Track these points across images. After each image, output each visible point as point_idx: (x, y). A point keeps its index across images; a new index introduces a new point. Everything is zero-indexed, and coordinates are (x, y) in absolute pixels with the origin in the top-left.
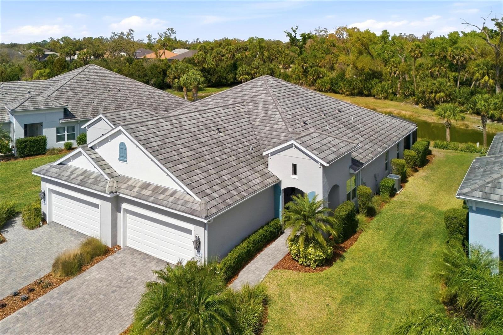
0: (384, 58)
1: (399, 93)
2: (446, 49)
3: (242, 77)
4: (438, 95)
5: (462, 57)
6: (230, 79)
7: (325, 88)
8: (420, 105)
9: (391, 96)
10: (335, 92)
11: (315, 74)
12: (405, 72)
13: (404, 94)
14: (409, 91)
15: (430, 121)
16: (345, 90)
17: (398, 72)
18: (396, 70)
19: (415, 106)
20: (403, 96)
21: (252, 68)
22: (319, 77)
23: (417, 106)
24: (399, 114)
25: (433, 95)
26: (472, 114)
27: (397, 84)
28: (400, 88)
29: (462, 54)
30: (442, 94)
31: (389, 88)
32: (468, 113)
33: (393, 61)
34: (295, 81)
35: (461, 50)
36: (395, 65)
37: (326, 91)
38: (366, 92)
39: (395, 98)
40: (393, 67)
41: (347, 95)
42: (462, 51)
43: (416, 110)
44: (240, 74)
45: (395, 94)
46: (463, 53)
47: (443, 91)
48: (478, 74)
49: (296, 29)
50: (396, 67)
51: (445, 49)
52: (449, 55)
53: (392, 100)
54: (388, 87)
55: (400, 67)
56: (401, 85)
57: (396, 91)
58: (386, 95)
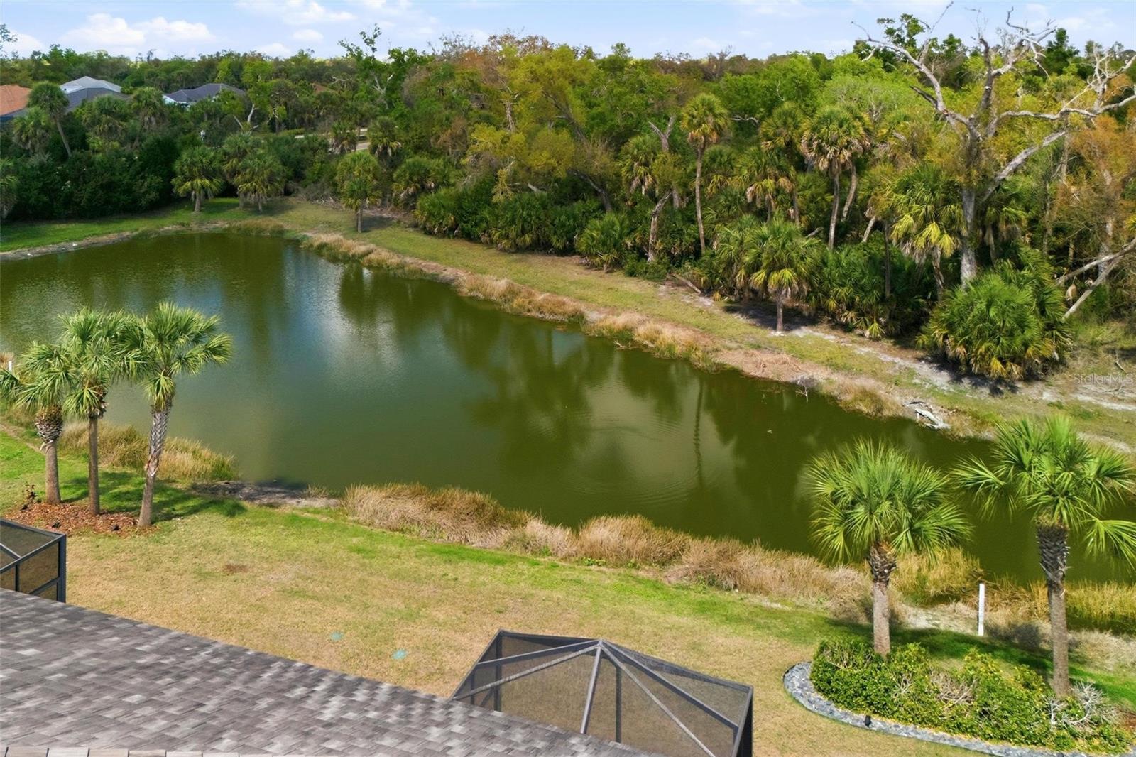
0: (613, 129)
1: (654, 250)
2: (794, 118)
3: (189, 184)
4: (775, 276)
5: (846, 147)
6: (145, 193)
7: (441, 224)
8: (717, 295)
9: (630, 263)
10: (469, 237)
11: (411, 179)
12: (670, 183)
13: (669, 254)
14: (682, 241)
15: (753, 373)
16: (497, 234)
17: (650, 179)
18: (646, 174)
19: (702, 299)
20: (666, 259)
21: (226, 153)
22: (423, 189)
23: (708, 302)
24: (653, 341)
25: (760, 276)
26: (878, 340)
27: (648, 222)
28: (660, 235)
29: (845, 138)
30: (787, 273)
31: (626, 231)
32: (867, 333)
33: (637, 147)
34: (351, 201)
35: (841, 126)
36: (642, 158)
37: (444, 234)
38: (558, 243)
39: (640, 267)
40: (636, 164)
41: (504, 250)
42: (845, 128)
43: (706, 321)
44: (183, 174)
45: (642, 255)
46: (849, 135)
47: (790, 264)
48: (907, 216)
49: (375, 36)
50: (646, 164)
51: (790, 120)
52: (804, 140)
53: (632, 274)
54: (622, 229)
55: (655, 165)
56: (660, 226)
57: (645, 243)
58: (615, 255)
